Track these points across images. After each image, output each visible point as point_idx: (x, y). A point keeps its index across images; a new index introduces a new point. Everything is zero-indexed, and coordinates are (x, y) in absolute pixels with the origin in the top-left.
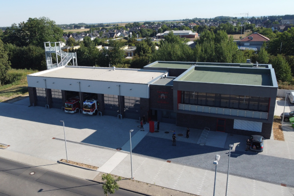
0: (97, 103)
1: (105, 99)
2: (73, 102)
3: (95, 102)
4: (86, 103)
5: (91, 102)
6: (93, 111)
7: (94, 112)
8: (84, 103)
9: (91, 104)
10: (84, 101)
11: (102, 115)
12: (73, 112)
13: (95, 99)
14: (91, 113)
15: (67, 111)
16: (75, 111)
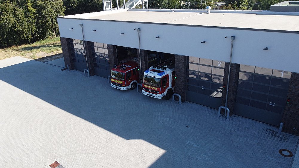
0: (174, 74)
1: (192, 67)
2: (127, 69)
3: (168, 72)
4: (149, 74)
5: (160, 73)
6: (163, 91)
7: (165, 93)
8: (145, 74)
9: (160, 77)
10: (147, 70)
11: (183, 101)
12: (124, 88)
13: (170, 67)
14: (159, 96)
15: (114, 86)
16: (129, 87)
